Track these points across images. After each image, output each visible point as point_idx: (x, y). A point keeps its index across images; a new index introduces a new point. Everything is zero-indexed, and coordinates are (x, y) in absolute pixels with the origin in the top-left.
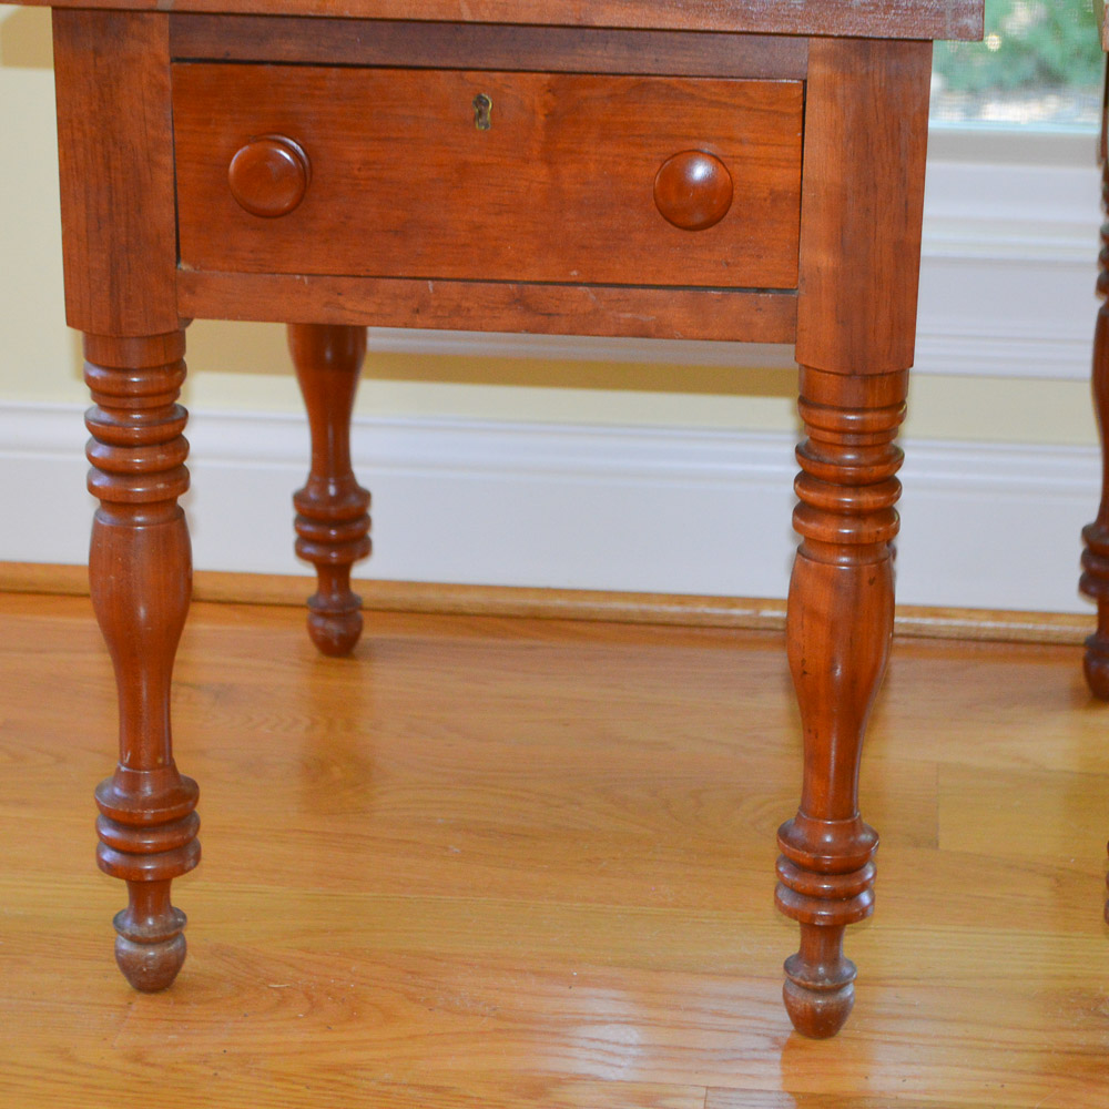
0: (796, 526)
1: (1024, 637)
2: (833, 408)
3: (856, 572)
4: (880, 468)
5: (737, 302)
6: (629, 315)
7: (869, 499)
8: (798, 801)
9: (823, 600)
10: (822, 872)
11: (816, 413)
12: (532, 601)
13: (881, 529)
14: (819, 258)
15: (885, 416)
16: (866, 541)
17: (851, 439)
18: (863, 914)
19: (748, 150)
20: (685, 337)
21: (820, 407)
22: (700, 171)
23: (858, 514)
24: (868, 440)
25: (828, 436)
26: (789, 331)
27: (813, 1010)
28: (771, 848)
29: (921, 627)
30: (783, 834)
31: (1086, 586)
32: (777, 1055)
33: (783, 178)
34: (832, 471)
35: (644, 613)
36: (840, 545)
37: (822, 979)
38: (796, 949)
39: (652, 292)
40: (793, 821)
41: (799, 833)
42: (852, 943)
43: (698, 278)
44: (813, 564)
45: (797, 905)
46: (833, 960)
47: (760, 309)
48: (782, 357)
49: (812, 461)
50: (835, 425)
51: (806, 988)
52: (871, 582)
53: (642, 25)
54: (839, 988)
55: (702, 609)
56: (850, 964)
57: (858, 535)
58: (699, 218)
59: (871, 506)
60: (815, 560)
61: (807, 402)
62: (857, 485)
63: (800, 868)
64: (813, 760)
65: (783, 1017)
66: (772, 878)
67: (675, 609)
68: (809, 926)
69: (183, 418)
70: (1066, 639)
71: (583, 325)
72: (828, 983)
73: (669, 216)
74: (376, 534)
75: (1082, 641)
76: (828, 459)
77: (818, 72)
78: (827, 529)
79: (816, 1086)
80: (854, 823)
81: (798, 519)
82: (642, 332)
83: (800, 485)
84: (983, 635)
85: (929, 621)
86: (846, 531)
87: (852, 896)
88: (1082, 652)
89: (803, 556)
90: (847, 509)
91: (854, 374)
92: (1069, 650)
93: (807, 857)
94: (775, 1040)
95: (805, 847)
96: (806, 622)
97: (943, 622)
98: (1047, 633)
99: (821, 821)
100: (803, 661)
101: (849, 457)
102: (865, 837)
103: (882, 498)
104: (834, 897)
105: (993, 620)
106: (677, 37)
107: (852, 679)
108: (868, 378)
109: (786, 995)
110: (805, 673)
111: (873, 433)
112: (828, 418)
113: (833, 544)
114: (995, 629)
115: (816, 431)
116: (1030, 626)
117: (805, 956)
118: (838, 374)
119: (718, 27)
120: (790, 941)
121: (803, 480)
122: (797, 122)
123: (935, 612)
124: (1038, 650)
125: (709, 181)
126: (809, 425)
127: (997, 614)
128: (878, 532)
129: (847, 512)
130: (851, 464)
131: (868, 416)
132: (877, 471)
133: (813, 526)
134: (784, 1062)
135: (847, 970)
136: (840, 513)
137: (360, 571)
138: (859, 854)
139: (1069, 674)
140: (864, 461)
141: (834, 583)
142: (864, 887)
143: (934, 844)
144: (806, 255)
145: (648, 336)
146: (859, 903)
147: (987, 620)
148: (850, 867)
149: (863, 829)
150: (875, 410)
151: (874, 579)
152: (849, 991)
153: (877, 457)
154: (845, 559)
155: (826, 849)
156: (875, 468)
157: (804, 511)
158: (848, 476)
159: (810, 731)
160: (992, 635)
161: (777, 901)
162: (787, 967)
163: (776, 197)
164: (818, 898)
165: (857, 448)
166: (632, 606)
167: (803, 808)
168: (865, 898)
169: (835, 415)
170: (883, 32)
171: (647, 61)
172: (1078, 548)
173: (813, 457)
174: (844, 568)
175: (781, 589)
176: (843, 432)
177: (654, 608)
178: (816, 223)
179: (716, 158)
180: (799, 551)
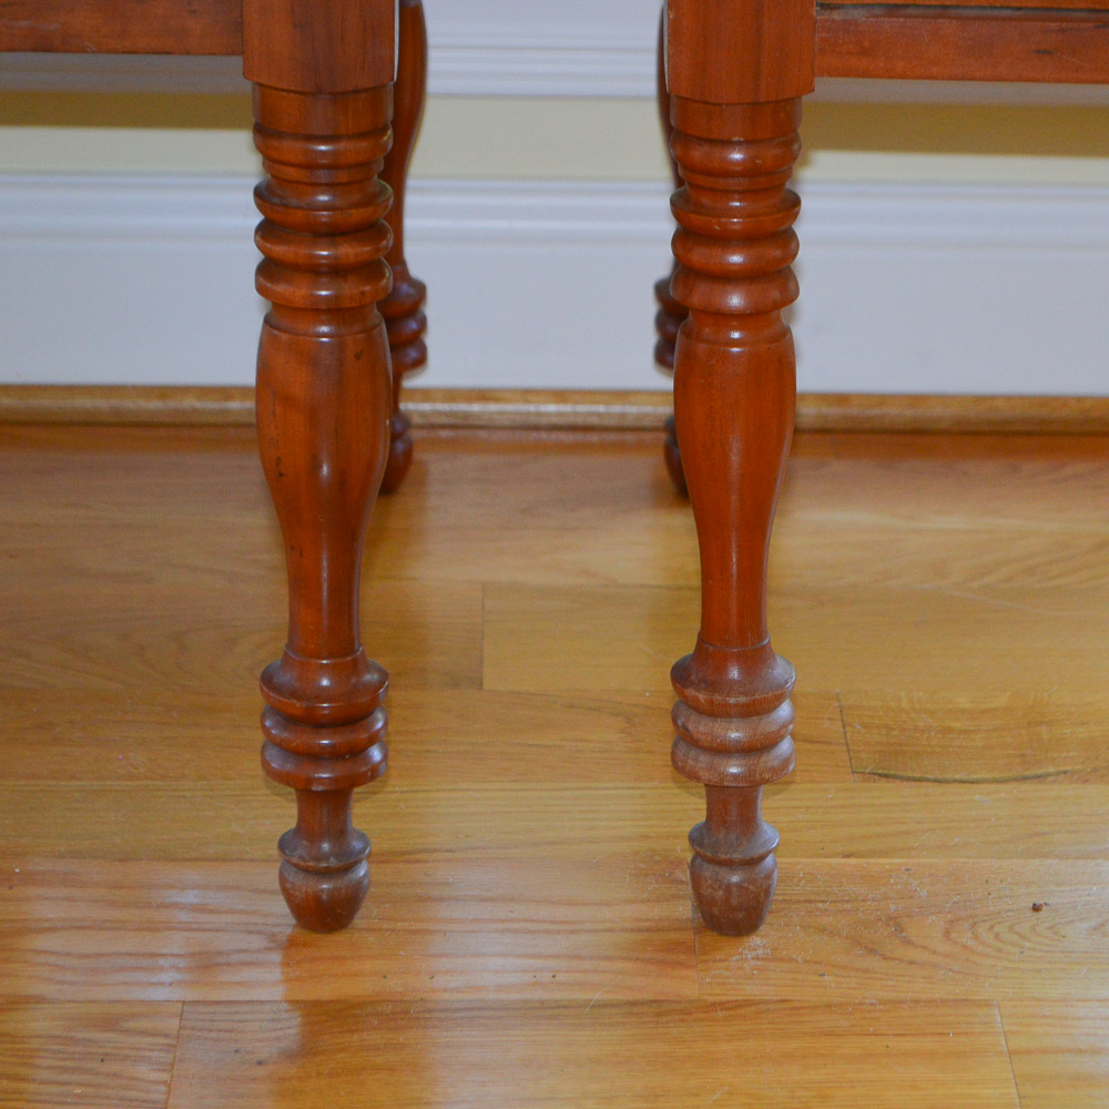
0: (261, 290)
1: (595, 421)
2: (297, 137)
3: (339, 342)
4: (361, 211)
5: (164, 3)
6: (24, 24)
7: (349, 251)
8: (285, 641)
9: (299, 381)
10: (319, 724)
11: (275, 143)
13: (367, 288)
15: (363, 145)
16: (348, 304)
17: (323, 176)
18: (374, 773)
20: (101, 50)
21: (279, 135)
23: (336, 271)
24: (343, 176)
25: (292, 173)
26: (234, 40)
27: (317, 898)
28: (255, 698)
29: (466, 415)
30: (267, 680)
31: (663, 355)
32: (276, 957)
34: (299, 216)
36: (317, 311)
37: (326, 857)
38: (292, 824)
40: (279, 662)
41: (287, 678)
42: (364, 813)
44: (284, 337)
45: (289, 767)
46: (340, 832)
47: (194, 12)
48: (228, 75)
49: (275, 205)
50: (301, 158)
51: (307, 870)
52: (358, 357)
54: (349, 868)
56: (362, 837)
57: (335, 298)
59: (352, 259)
60: (285, 331)
61: (266, 133)
62: (332, 234)
63: (290, 720)
64: (300, 583)
65: (280, 908)
66: (260, 737)
68: (307, 795)
70: (646, 423)
72: (333, 862)
75: (661, 424)
76: (294, 202)
78: (295, 291)
79: (325, 991)
80: (355, 662)
81: (261, 279)
82: (45, 45)
83: (262, 237)
84: (544, 421)
85: (476, 408)
86: (324, 293)
87: (358, 752)
88: (663, 437)
89: (271, 326)
90: (324, 265)
91: (320, 92)
92: (647, 436)
93: (297, 706)
94: (272, 937)
95: (294, 694)
96: (279, 410)
97: (493, 407)
98: (623, 415)
99: (313, 661)
100: (278, 459)
101: (324, 198)
102: (371, 677)
103: (367, 249)
104: (335, 755)
105: (556, 402)
107: (341, 475)
108: (339, 97)
109: (283, 880)
110: (281, 475)
111: (350, 166)
112: (291, 149)
113: (305, 310)
114: (560, 414)
115: (276, 165)
117: (306, 831)
118: (300, 93)
120: (284, 814)
121: (265, 232)
123: (483, 395)
124: (612, 437)
126: (270, 161)
127: (560, 395)
128: (363, 293)
129: (324, 269)
130: (325, 207)
131: (342, 146)
132: (357, 215)
133: (281, 288)
134: (285, 964)
135: (357, 844)
136: (315, 271)
138: (363, 700)
139: (648, 466)
140: (339, 202)
141: (311, 359)
142: (372, 740)
143: (480, 685)
145: (50, 49)
146: (367, 759)
147: (547, 402)
148: (353, 716)
149: (368, 668)
150: (350, 137)
151: (362, 352)
152: (362, 870)
153: (356, 197)
154: (324, 329)
155: (323, 695)
156: (354, 211)
157: (269, 271)
158: (325, 223)
159: (292, 548)
160: (555, 420)
161: (265, 764)
162: (283, 845)
164: (316, 757)
165: (330, 186)
167: (290, 645)
168: (376, 754)
169: (298, 145)
173: (276, 200)
174: (325, 339)
175: (248, 377)
176: (311, 166)
180: (267, 321)
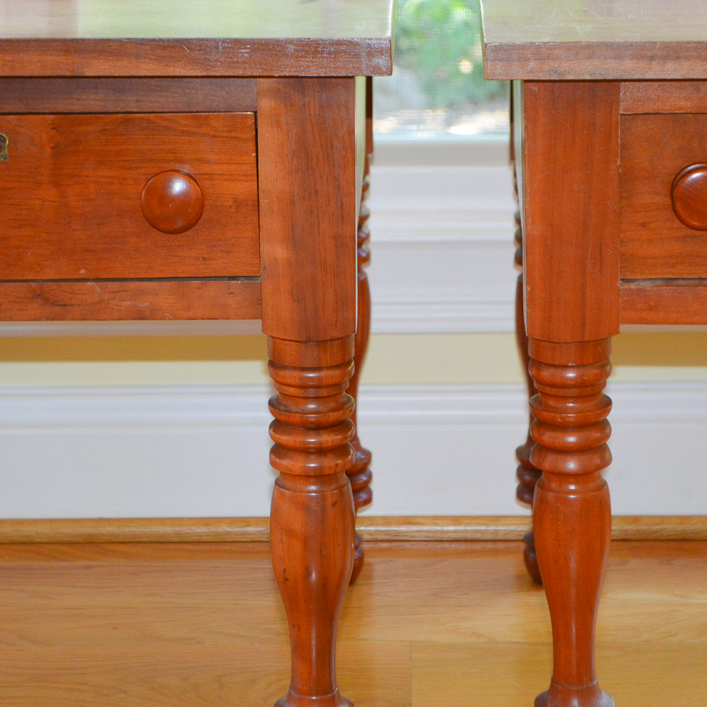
0: (273, 463)
1: (478, 536)
2: (295, 368)
3: (322, 498)
4: (335, 413)
5: (213, 288)
6: (128, 303)
7: (328, 439)
8: (289, 682)
9: (297, 521)
11: (282, 373)
12: (89, 530)
13: (339, 461)
14: (276, 251)
15: (337, 372)
16: (327, 472)
17: (311, 392)
19: (216, 169)
20: (174, 318)
21: (285, 368)
22: (178, 186)
23: (321, 451)
24: (324, 392)
25: (292, 391)
26: (256, 309)
31: (525, 492)
33: (242, 188)
34: (296, 418)
35: (178, 535)
36: (309, 476)
39: (145, 284)
40: (285, 698)
43: (181, 271)
44: (287, 492)
47: (232, 293)
48: (253, 331)
49: (282, 410)
50: (297, 382)
52: (334, 504)
53: (123, 74)
55: (224, 528)
57: (320, 468)
58: (180, 223)
59: (330, 444)
60: (289, 489)
61: (275, 365)
62: (318, 428)
64: (299, 648)
67: (202, 530)
70: (511, 537)
71: (93, 312)
73: (154, 223)
75: (522, 538)
76: (294, 409)
77: (266, 105)
78: (295, 464)
80: (333, 697)
81: (273, 457)
82: (140, 316)
83: (274, 431)
84: (446, 536)
86: (313, 465)
88: (523, 546)
89: (279, 486)
90: (312, 448)
91: (310, 340)
92: (512, 545)
96: (285, 539)
97: (414, 528)
98: (496, 532)
99: (307, 697)
100: (285, 570)
101: (312, 406)
103: (339, 437)
105: (454, 525)
106: (153, 82)
107: (324, 581)
108: (322, 343)
110: (286, 579)
111: (328, 386)
112: (292, 376)
113: (301, 476)
114: (455, 532)
115: (282, 386)
116: (483, 528)
118: (296, 341)
119: (183, 73)
121: (277, 426)
122: (251, 145)
123: (407, 520)
124: (490, 546)
125: (185, 195)
126: (278, 383)
127: (457, 520)
128: (337, 465)
129: (312, 450)
130: (312, 411)
131: (323, 373)
132: (333, 416)
133: (286, 462)
136: (306, 451)
139: (514, 564)
140: (322, 409)
141: (305, 507)
144: (265, 248)
145: (144, 318)
147: (449, 525)
149: (341, 702)
150: (329, 368)
151: (336, 502)
153: (332, 405)
154: (313, 488)
156: (331, 414)
157: (278, 451)
158: (313, 422)
159: (293, 626)
160: (454, 536)
163: (238, 203)
165: (316, 399)
166: (169, 530)
167: (292, 687)
169: (297, 374)
170: (313, 72)
171: (130, 102)
172: (514, 465)
173: (282, 408)
174: (313, 494)
176: (304, 387)
177: (186, 530)
178: (272, 224)
179: (190, 177)
180: (277, 483)
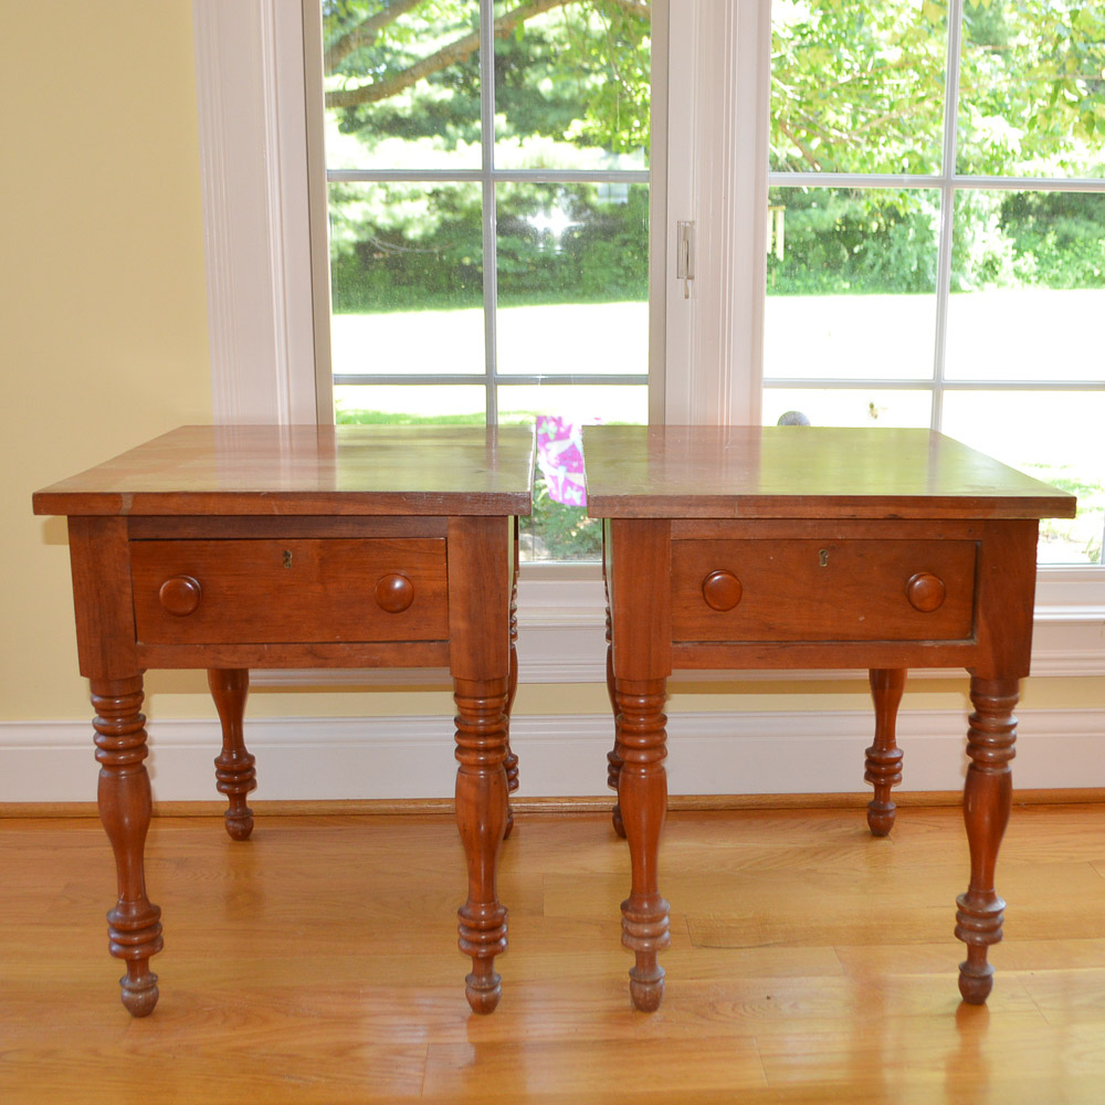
0: (457, 757)
1: (584, 809)
2: (470, 698)
3: (487, 779)
5: (420, 646)
6: (366, 657)
7: (491, 742)
9: (471, 793)
10: (481, 930)
11: (463, 701)
12: (341, 807)
14: (459, 624)
15: (497, 700)
16: (491, 762)
17: (481, 713)
18: (502, 950)
19: (421, 572)
20: (395, 666)
21: (464, 697)
22: (398, 584)
23: (486, 750)
24: (489, 713)
25: (469, 712)
26: (446, 660)
27: (481, 1000)
28: (456, 921)
30: (460, 913)
31: (613, 781)
32: (465, 1025)
33: (438, 585)
34: (472, 729)
35: (397, 810)
36: (479, 765)
37: (484, 984)
38: (470, 971)
39: (377, 645)
40: (465, 906)
41: (468, 912)
42: (498, 965)
43: (400, 637)
44: (466, 776)
45: (469, 947)
46: (490, 974)
47: (431, 651)
48: (444, 675)
49: (462, 724)
50: (472, 706)
51: (477, 990)
52: (495, 785)
53: (364, 513)
54: (493, 988)
55: (425, 805)
56: (498, 975)
57: (486, 760)
58: (399, 607)
59: (493, 745)
60: (467, 774)
61: (459, 696)
62: (485, 735)
63: (470, 929)
64: (473, 874)
65: (467, 1005)
66: (457, 937)
67: (412, 806)
68: (476, 959)
69: (143, 720)
70: (604, 809)
71: (343, 663)
72: (487, 986)
73: (382, 606)
74: (258, 778)
75: (612, 810)
76: (470, 723)
77: (453, 533)
78: (470, 758)
79: (485, 1038)
80: (495, 905)
81: (457, 754)
82: (373, 665)
83: (457, 737)
86: (481, 758)
87: (496, 941)
88: (612, 815)
89: (461, 772)
90: (481, 748)
91: (479, 680)
92: (606, 814)
93: (472, 923)
94: (463, 1017)
95: (472, 918)
96: (464, 805)
99: (478, 905)
101: (481, 721)
102: (501, 911)
103: (498, 741)
104: (487, 943)
106: (383, 518)
107: (489, 831)
108: (487, 682)
109: (467, 994)
111: (491, 709)
112: (469, 703)
113: (475, 765)
115: (463, 709)
117: (476, 973)
118: (472, 681)
119: (401, 513)
120: (467, 966)
121: (459, 734)
122: (444, 557)
123: (540, 800)
124: (591, 815)
125: (401, 588)
126: (460, 707)
127: (571, 799)
128: (496, 758)
130: (481, 725)
131: (488, 701)
132: (494, 728)
133: (465, 757)
134: (469, 1028)
135: (496, 979)
136: (478, 750)
137: (251, 797)
138: (499, 920)
140: (488, 723)
141: (477, 784)
142: (501, 937)
143: (542, 913)
144: (451, 622)
145: (377, 666)
146: (500, 944)
148: (494, 927)
149: (500, 907)
150: (493, 697)
152: (498, 989)
153: (494, 721)
154: (482, 773)
155: (482, 918)
156: (493, 726)
157: (460, 750)
158: (482, 731)
159: (470, 860)
160: (569, 809)
161: (460, 947)
162: (466, 980)
163: (436, 595)
164: (479, 943)
165: (484, 717)
167: (469, 898)
168: (503, 942)
169: (471, 701)
170: (483, 512)
171: (368, 532)
172: (606, 764)
174: (482, 777)
175: (452, 795)
176: (477, 709)
178: (456, 607)
179: (406, 578)
180: (459, 770)
